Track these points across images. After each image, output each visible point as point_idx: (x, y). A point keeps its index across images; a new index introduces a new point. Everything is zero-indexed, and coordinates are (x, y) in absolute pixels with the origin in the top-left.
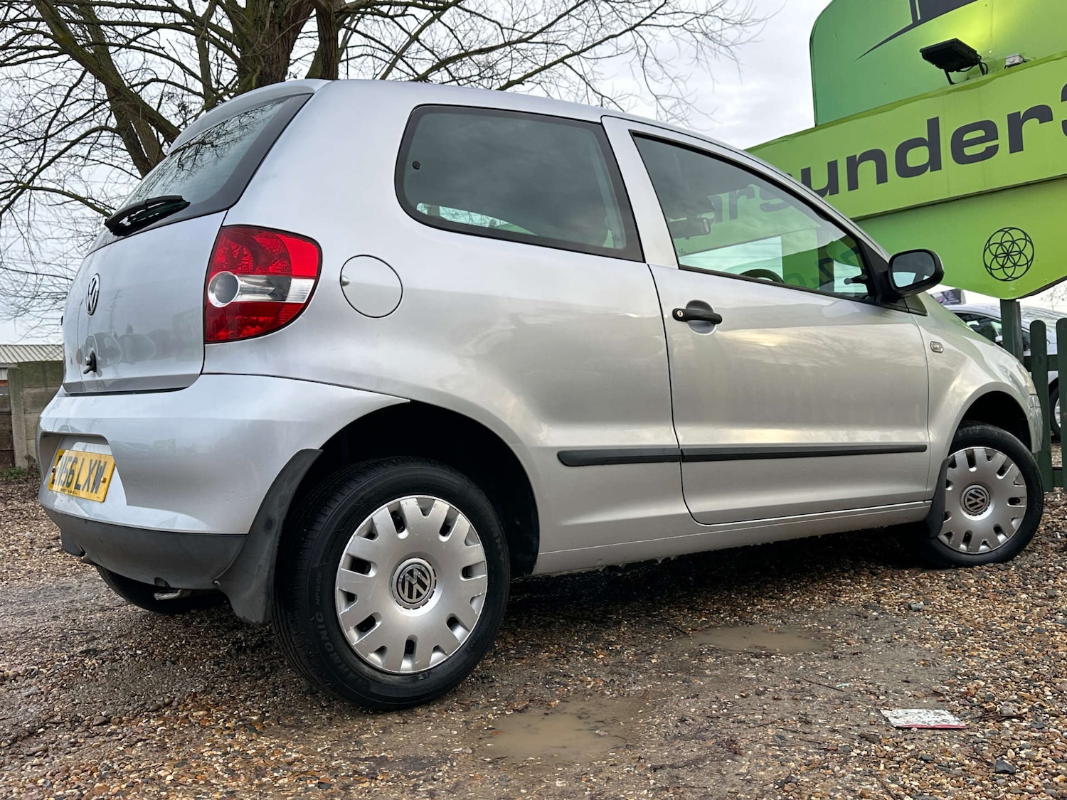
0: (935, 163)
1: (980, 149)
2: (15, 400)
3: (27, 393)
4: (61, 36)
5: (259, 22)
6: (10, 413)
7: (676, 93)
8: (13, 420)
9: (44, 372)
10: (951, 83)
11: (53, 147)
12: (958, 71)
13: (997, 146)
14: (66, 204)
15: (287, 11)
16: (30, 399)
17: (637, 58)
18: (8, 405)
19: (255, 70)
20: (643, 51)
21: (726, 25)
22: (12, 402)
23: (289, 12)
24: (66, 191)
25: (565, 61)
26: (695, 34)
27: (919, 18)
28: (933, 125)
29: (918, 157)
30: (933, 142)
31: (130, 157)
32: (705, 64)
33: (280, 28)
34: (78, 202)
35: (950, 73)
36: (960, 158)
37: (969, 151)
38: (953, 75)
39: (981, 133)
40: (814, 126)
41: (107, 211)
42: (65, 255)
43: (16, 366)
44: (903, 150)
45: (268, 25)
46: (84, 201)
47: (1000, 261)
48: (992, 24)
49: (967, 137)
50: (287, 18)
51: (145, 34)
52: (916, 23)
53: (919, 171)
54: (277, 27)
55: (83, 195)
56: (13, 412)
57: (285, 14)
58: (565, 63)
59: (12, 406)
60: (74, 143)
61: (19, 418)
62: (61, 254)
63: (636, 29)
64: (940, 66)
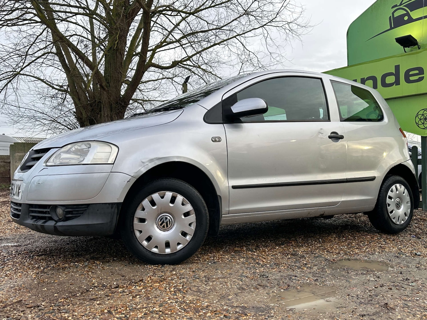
0: (397, 82)
1: (416, 78)
2: (12, 157)
3: (17, 155)
4: (40, 15)
5: (118, 15)
6: (10, 163)
7: (278, 52)
8: (11, 166)
9: (24, 147)
10: (405, 52)
11: (29, 59)
12: (408, 47)
13: (423, 77)
14: (35, 82)
15: (129, 11)
16: (18, 157)
17: (264, 38)
18: (9, 159)
19: (117, 33)
20: (266, 35)
21: (299, 27)
22: (11, 158)
23: (130, 12)
24: (35, 76)
25: (236, 37)
26: (286, 30)
27: (393, 27)
28: (397, 68)
29: (390, 80)
30: (397, 74)
31: (61, 64)
32: (289, 42)
33: (126, 17)
34: (40, 81)
35: (405, 48)
36: (408, 81)
37: (412, 78)
38: (406, 49)
39: (417, 72)
40: (347, 66)
41: (51, 85)
42: (34, 101)
43: (13, 144)
44: (384, 77)
45: (121, 16)
46: (42, 81)
47: (422, 121)
48: (423, 30)
49: (411, 73)
50: (129, 14)
51: (71, 17)
52: (391, 28)
53: (391, 85)
54: (125, 17)
55: (42, 78)
56: (11, 162)
57: (128, 12)
58: (236, 38)
59: (11, 159)
60: (38, 58)
61: (13, 164)
62: (32, 101)
63: (264, 26)
64: (402, 45)
